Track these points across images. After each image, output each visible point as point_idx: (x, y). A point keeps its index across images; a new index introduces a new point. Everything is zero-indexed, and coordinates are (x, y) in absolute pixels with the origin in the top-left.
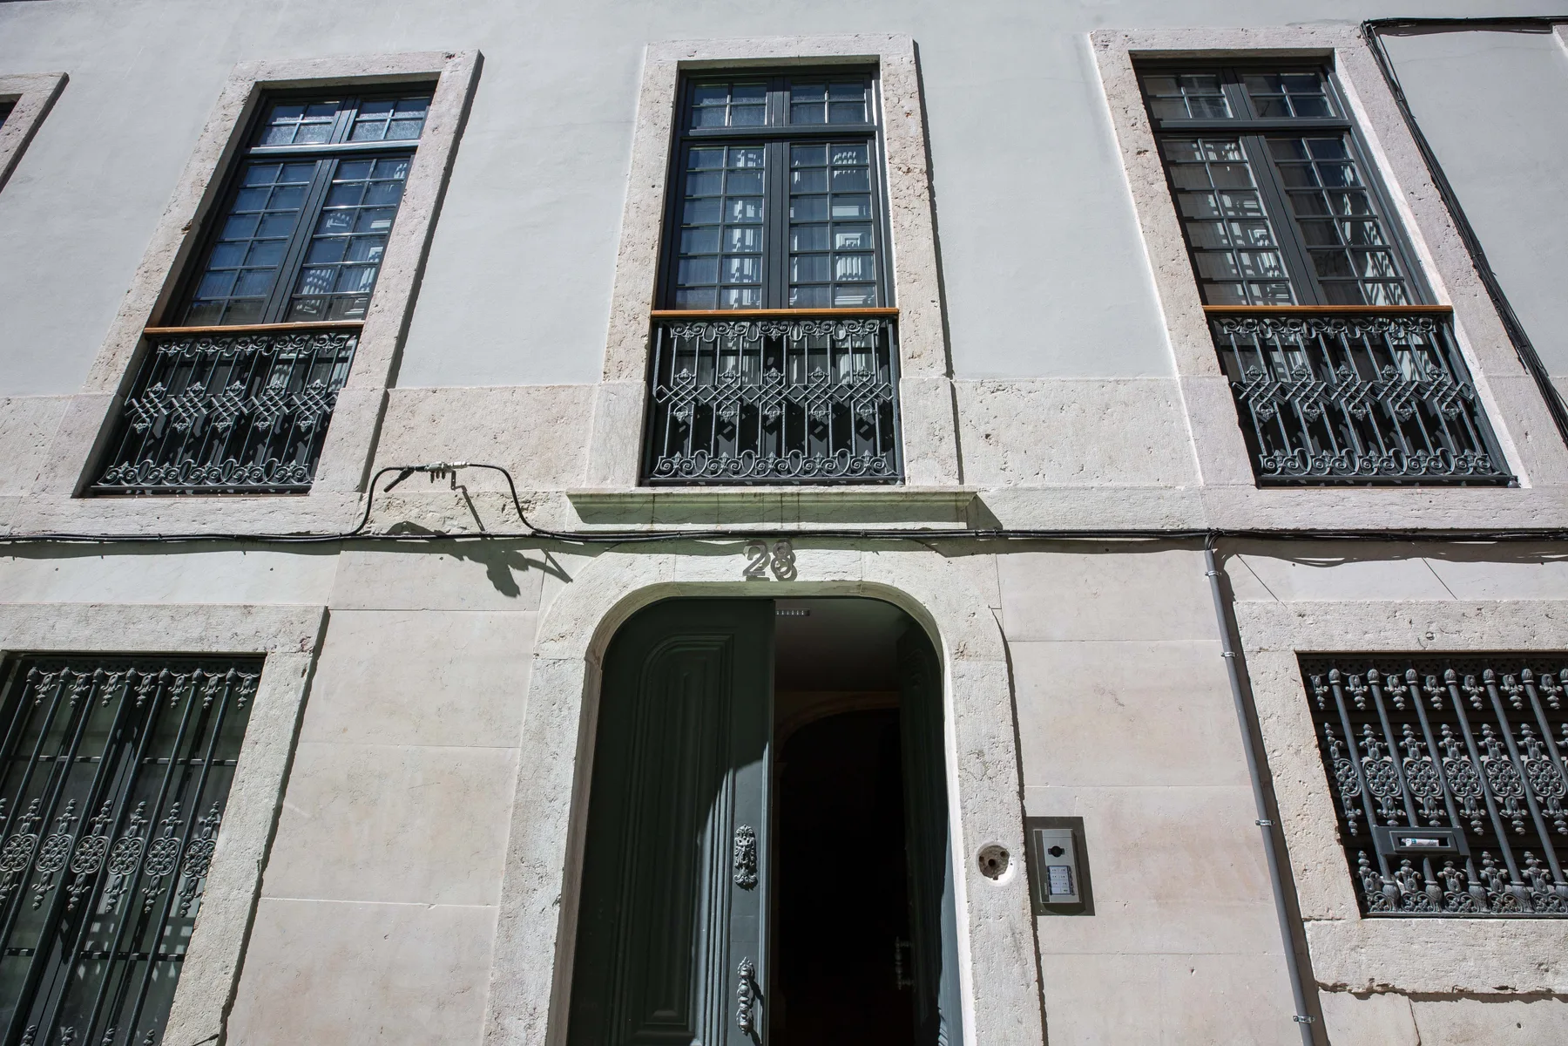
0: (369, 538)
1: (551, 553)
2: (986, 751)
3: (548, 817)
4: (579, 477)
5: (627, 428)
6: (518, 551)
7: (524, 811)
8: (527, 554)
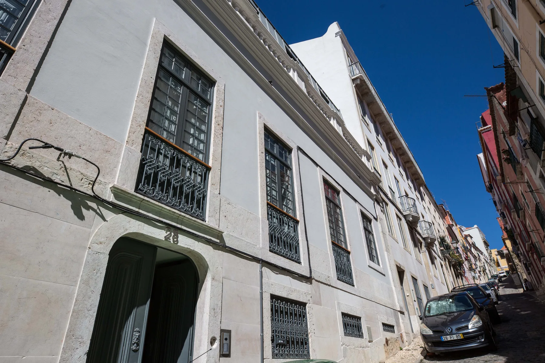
0: (10, 166)
1: (99, 207)
2: (215, 309)
3: (86, 317)
4: (113, 179)
5: (134, 168)
6: (86, 201)
7: (77, 314)
8: (90, 204)
